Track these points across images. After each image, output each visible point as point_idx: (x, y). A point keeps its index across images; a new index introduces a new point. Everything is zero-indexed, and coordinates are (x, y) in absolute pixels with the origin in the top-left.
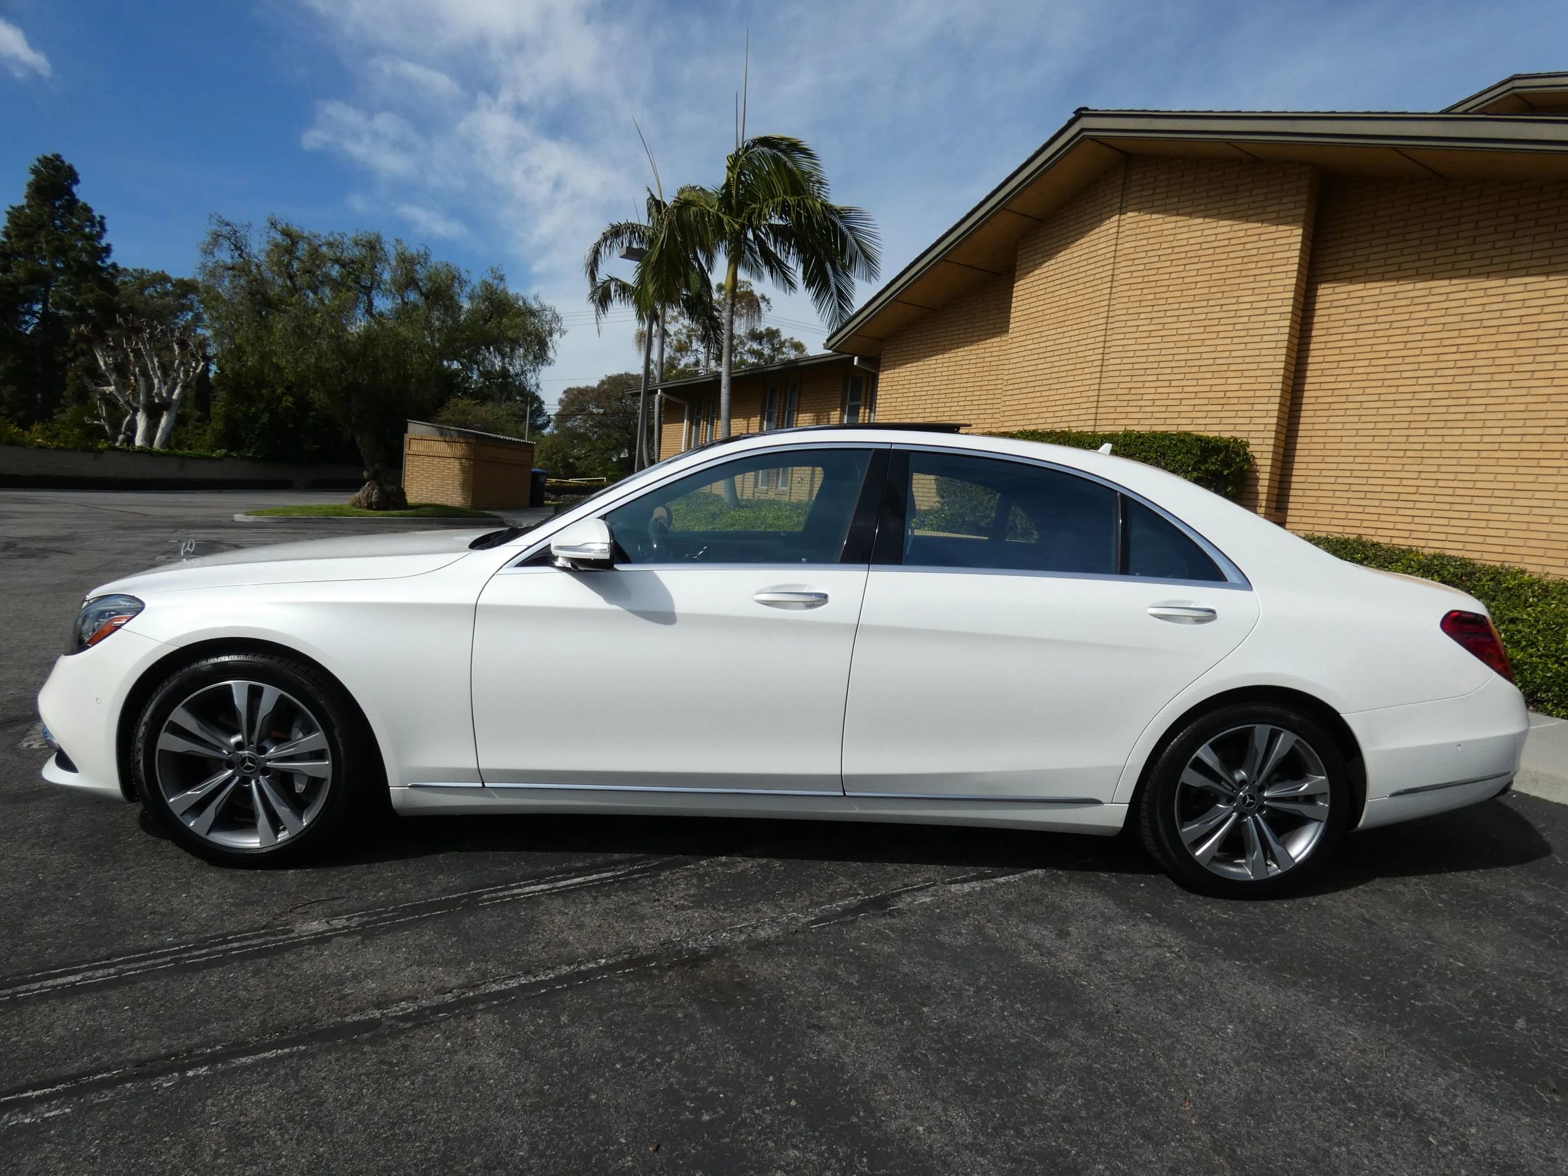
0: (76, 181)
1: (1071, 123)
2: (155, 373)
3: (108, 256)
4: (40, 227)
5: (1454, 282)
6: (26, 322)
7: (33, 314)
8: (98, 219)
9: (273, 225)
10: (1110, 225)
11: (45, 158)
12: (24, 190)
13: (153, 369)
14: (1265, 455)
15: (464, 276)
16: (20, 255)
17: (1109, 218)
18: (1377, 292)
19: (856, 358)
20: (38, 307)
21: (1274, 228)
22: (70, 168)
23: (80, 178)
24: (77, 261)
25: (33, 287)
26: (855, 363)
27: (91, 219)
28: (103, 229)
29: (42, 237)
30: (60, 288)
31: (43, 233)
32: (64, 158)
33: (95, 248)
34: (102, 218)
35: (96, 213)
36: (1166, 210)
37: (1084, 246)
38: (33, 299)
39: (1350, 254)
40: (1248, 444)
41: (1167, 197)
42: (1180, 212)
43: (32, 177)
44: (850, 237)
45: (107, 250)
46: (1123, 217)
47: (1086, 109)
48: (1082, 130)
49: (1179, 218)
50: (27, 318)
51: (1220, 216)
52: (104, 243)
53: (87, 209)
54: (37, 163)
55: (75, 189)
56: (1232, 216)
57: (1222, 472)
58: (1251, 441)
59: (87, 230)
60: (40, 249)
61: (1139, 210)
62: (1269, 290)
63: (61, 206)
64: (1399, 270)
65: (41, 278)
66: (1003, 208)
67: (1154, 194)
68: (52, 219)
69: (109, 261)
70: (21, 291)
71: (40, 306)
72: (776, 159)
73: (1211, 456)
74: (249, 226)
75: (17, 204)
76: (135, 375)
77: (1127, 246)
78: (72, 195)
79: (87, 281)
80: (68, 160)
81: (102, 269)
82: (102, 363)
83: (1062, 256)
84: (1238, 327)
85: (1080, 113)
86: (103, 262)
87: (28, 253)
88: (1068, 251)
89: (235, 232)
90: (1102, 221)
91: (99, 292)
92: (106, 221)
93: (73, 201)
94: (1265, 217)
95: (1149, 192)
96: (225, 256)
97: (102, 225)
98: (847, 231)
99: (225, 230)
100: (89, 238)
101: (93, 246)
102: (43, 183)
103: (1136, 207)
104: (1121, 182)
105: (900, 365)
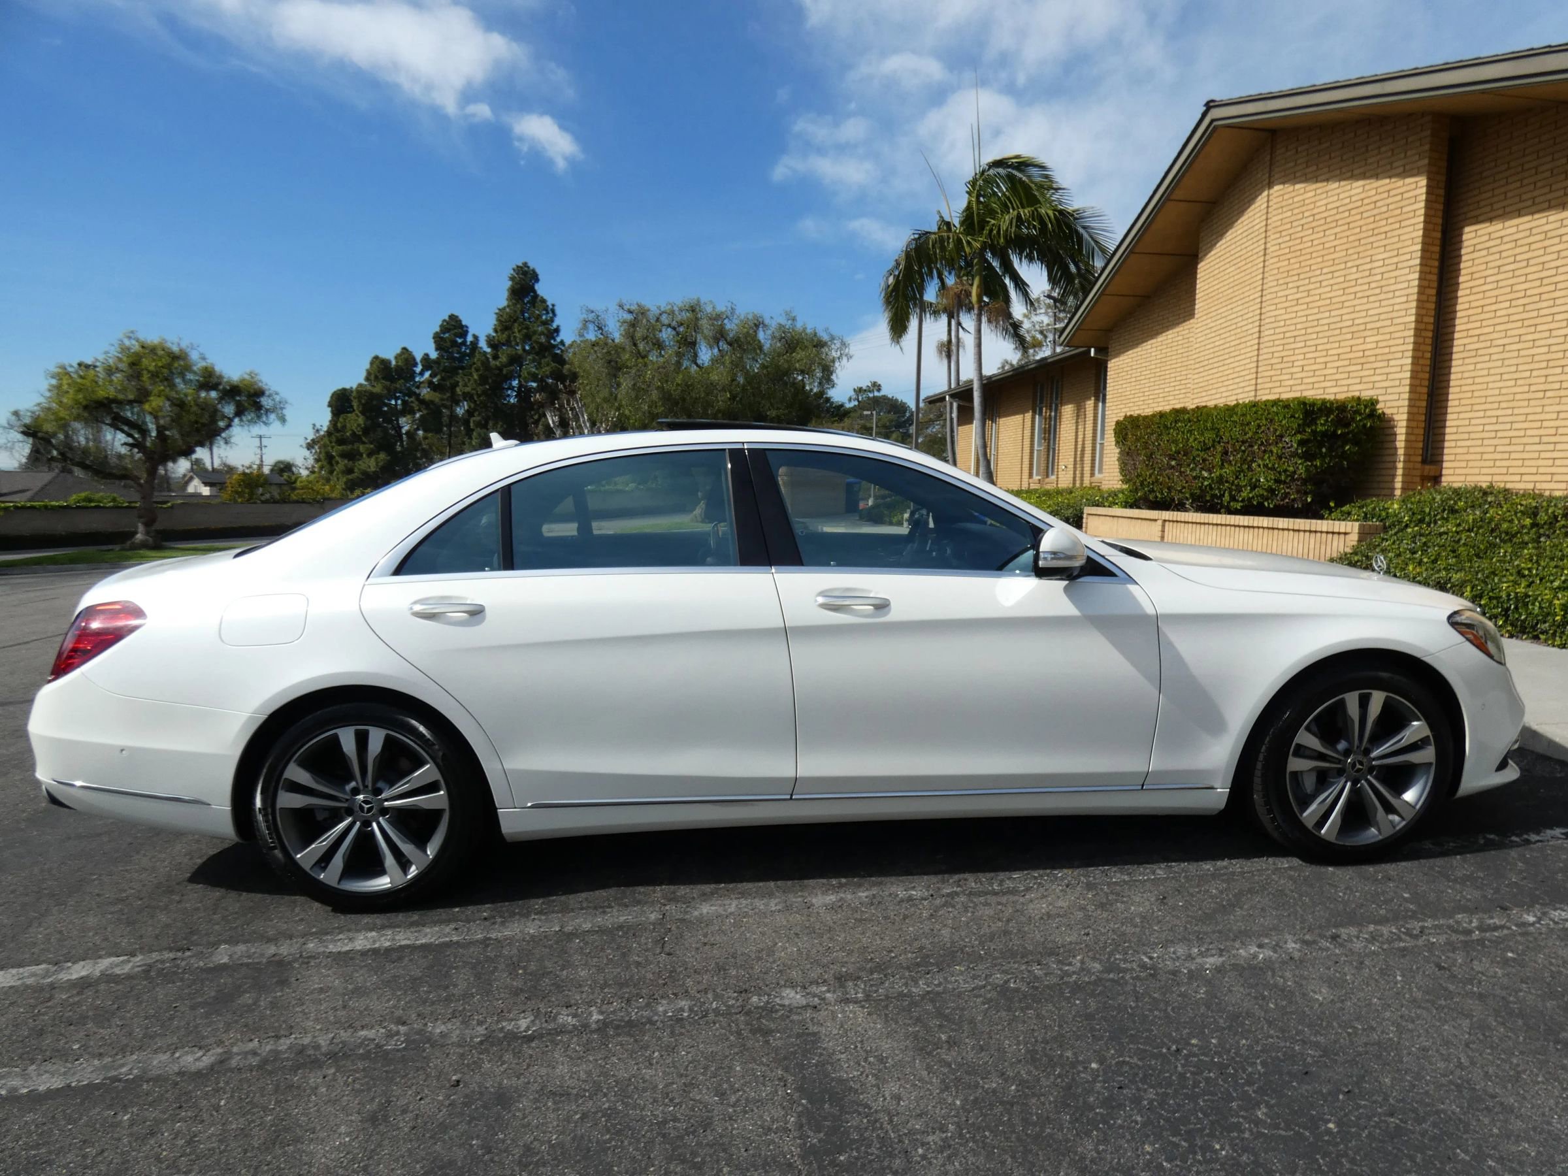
0: (537, 280)
1: (1204, 115)
2: (585, 425)
3: (558, 335)
4: (515, 321)
5: (1536, 216)
6: (509, 396)
7: (512, 388)
8: (551, 307)
9: (621, 306)
10: (1261, 201)
11: (518, 267)
12: (505, 294)
13: (584, 422)
14: (1401, 410)
15: (767, 321)
16: (504, 345)
17: (1260, 194)
18: (1514, 230)
19: (1093, 350)
20: (515, 383)
21: (1400, 183)
22: (534, 271)
23: (540, 277)
24: (537, 342)
25: (512, 368)
26: (1092, 354)
27: (546, 309)
28: (554, 314)
29: (516, 327)
30: (529, 367)
31: (516, 325)
32: (529, 265)
33: (549, 330)
34: (553, 305)
35: (549, 303)
36: (1306, 179)
37: (1245, 223)
38: (512, 378)
39: (1489, 194)
40: (1377, 402)
41: (1307, 167)
42: (1319, 179)
43: (510, 283)
44: (1086, 235)
45: (557, 330)
46: (1272, 191)
47: (1213, 101)
48: (1212, 121)
49: (1319, 185)
50: (509, 392)
51: (1354, 177)
52: (555, 325)
53: (544, 301)
54: (512, 272)
55: (537, 287)
56: (1363, 176)
57: (1335, 431)
58: (1380, 398)
59: (544, 317)
60: (515, 337)
61: (1283, 183)
62: (1399, 245)
63: (528, 302)
64: (1534, 204)
65: (516, 360)
66: (1168, 199)
67: (1296, 165)
68: (523, 313)
69: (558, 339)
70: (505, 372)
71: (517, 382)
72: (1011, 178)
73: (1319, 418)
74: (607, 310)
75: (501, 307)
76: (572, 428)
77: (1274, 220)
78: (535, 291)
79: (545, 357)
80: (532, 265)
81: (554, 346)
82: (551, 422)
83: (1230, 235)
84: (1373, 285)
85: (1210, 105)
86: (555, 340)
87: (508, 343)
88: (1233, 230)
89: (598, 316)
90: (1256, 197)
91: (553, 365)
92: (556, 308)
93: (536, 296)
94: (1394, 172)
95: (1292, 164)
96: (591, 336)
97: (553, 311)
98: (1081, 230)
99: (591, 317)
100: (545, 323)
101: (547, 329)
102: (516, 287)
103: (1282, 180)
104: (1268, 157)
105: (1124, 352)
